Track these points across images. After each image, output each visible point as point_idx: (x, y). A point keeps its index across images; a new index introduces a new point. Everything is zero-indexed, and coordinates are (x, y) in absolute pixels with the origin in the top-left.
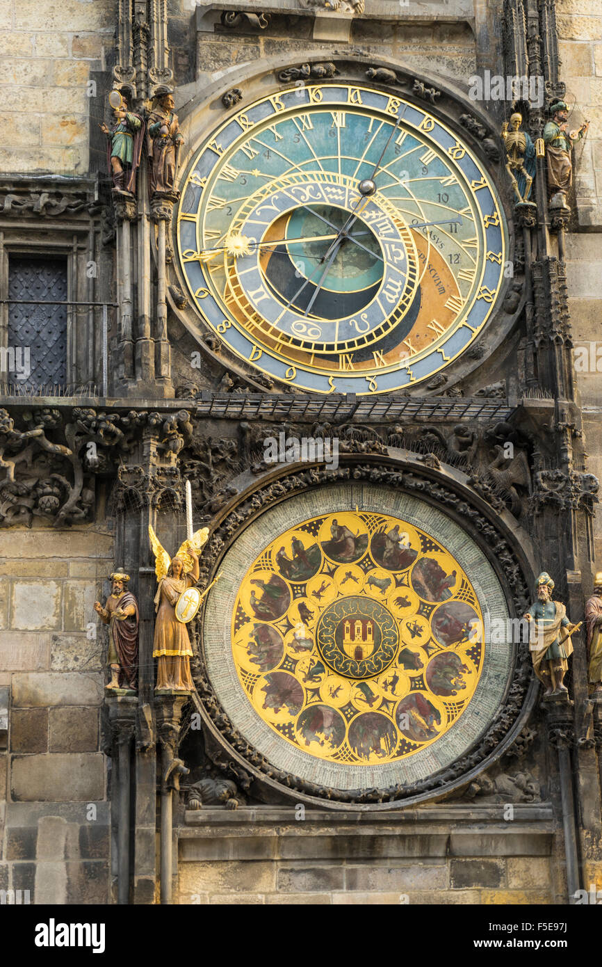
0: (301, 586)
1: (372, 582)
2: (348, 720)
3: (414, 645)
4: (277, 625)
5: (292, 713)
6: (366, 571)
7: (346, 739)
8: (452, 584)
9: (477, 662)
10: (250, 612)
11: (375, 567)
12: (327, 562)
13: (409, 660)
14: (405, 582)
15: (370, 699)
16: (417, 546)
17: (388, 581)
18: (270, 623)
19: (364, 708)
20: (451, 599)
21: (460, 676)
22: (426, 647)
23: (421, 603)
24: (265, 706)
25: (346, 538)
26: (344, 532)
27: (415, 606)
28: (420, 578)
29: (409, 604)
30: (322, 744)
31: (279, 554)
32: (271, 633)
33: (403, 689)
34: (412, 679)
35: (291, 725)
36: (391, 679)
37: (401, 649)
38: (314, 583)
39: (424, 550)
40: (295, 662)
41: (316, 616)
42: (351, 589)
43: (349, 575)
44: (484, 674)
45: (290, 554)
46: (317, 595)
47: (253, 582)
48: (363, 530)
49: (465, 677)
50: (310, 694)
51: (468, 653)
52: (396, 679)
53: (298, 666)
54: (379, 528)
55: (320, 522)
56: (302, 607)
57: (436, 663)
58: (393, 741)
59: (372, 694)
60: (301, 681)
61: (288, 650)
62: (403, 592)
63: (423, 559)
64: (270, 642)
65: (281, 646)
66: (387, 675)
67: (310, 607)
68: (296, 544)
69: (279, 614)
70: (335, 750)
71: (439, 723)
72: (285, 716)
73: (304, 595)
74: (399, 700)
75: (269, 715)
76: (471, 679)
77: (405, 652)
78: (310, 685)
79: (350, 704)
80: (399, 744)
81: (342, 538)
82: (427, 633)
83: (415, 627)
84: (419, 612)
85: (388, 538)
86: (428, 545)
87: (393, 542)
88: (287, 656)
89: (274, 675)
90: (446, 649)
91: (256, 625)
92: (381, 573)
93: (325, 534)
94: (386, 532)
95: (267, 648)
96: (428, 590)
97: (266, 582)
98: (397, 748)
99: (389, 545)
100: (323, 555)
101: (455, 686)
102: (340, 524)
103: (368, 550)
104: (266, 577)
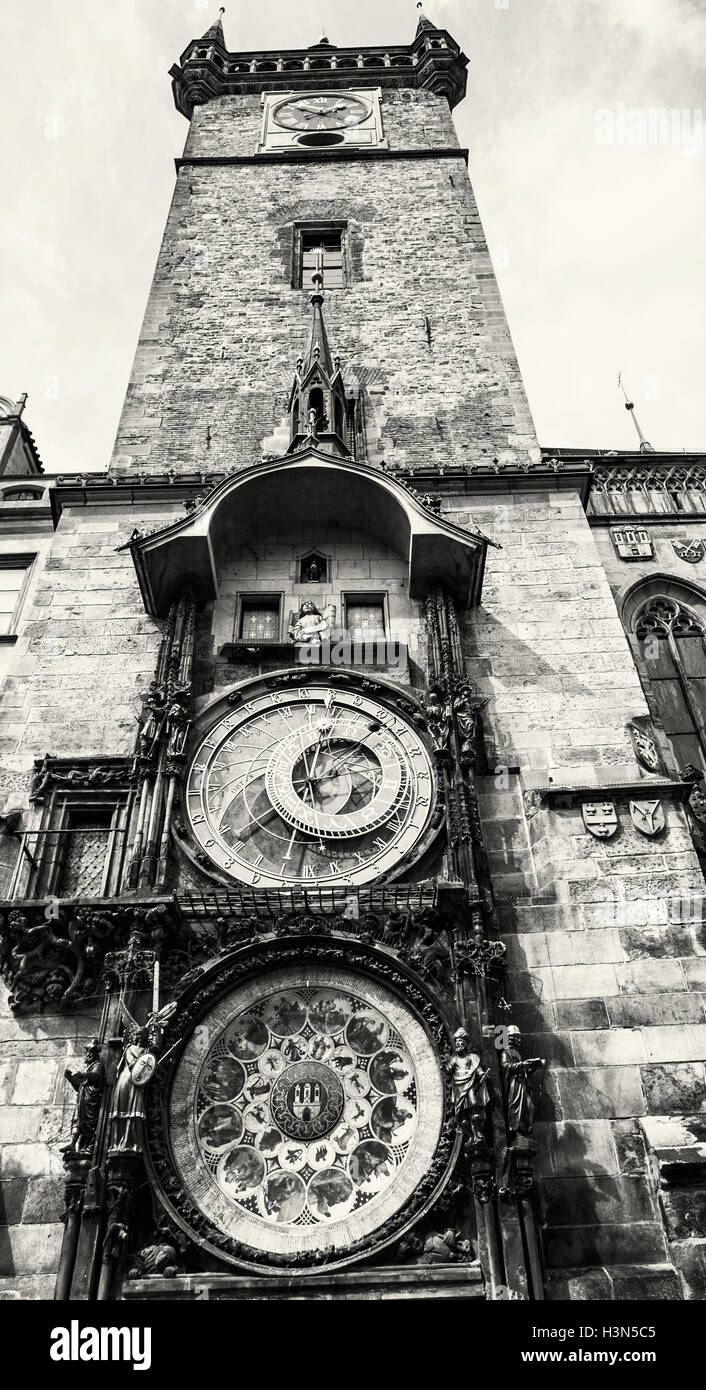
0: (366, 1067)
1: (349, 1132)
3: (282, 1149)
5: (270, 1021)
6: (360, 1130)
9: (242, 1203)
10: (360, 1014)
11: (361, 1140)
13: (270, 1140)
15: (254, 1090)
16: (366, 1188)
17: (343, 1148)
18: (345, 1028)
22: (275, 1160)
24: (283, 1000)
25: (393, 1121)
26: (399, 1121)
27: (314, 1165)
28: (336, 1180)
29: (317, 1160)
30: (236, 1034)
31: (396, 1056)
32: (337, 1027)
34: (254, 1135)
35: (261, 1015)
36: (262, 1116)
37: (282, 1136)
41: (337, 1071)
42: (350, 1111)
43: (361, 1113)
44: (229, 1204)
45: (395, 1065)
46: (354, 1079)
48: (396, 1141)
50: (278, 1041)
51: (254, 1198)
52: (261, 1120)
53: (303, 1040)
54: (394, 1157)
55: (414, 1102)
56: (348, 1061)
57: (258, 1164)
59: (258, 1094)
60: (291, 1037)
61: (318, 1036)
62: (330, 1157)
63: (352, 1188)
64: (330, 1024)
65: (324, 1032)
66: (266, 1114)
67: (347, 1068)
68: (403, 1074)
69: (351, 1039)
70: (227, 1043)
72: (270, 1013)
73: (358, 1067)
75: (276, 1001)
77: (278, 1140)
78: (285, 1044)
79: (257, 1071)
81: (395, 1118)
83: (296, 1158)
84: (307, 1167)
85: (381, 1162)
86: (362, 1198)
87: (376, 1165)
88: (315, 1033)
89: (304, 1016)
90: (266, 1178)
91: (347, 1016)
93: (402, 1104)
94: (387, 1162)
95: (327, 1020)
96: (323, 1182)
99: (374, 1161)
102: (407, 1120)
104: (383, 1038)
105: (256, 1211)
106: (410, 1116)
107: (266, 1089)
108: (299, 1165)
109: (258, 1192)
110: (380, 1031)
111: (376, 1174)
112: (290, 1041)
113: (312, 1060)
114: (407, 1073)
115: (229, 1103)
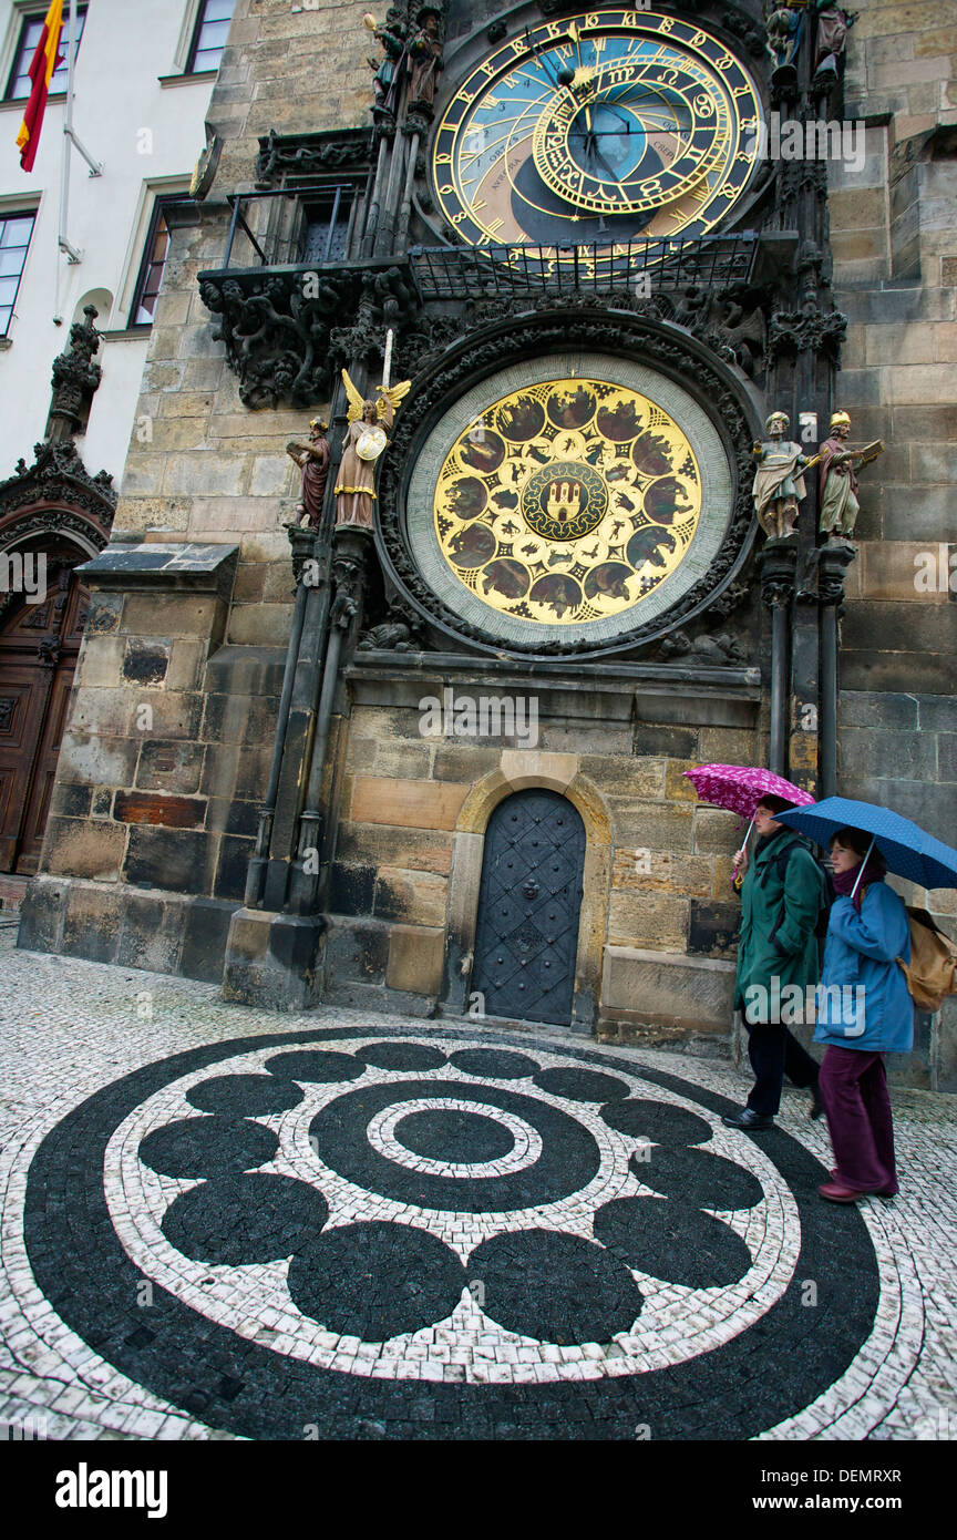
0: (639, 526)
1: (568, 557)
2: (548, 425)
3: (507, 514)
4: (649, 481)
5: (604, 409)
6: (578, 565)
7: (545, 407)
8: (486, 583)
9: (440, 518)
11: (571, 572)
12: (621, 558)
13: (507, 500)
14: (534, 569)
15: (534, 452)
16: (533, 607)
18: (657, 478)
19: (537, 441)
20: (482, 568)
21: (453, 500)
22: (494, 517)
23: (511, 555)
24: (633, 402)
25: (610, 588)
27: (517, 550)
28: (520, 578)
29: (523, 550)
30: (566, 393)
31: (674, 544)
32: (653, 470)
33: (504, 472)
34: (499, 483)
35: (602, 397)
36: (519, 476)
37: (518, 506)
38: (627, 533)
39: (524, 604)
40: (618, 455)
41: (612, 505)
42: (586, 543)
43: (593, 555)
44: (431, 510)
45: (663, 550)
46: (619, 525)
47: (691, 507)
48: (595, 603)
49: (448, 502)
50: (593, 433)
51: (451, 524)
52: (515, 478)
53: (614, 452)
54: (579, 611)
55: (643, 592)
58: (500, 421)
59: (534, 457)
60: (606, 440)
61: (629, 462)
62: (535, 558)
64: (650, 462)
65: (637, 464)
66: (524, 479)
67: (623, 510)
70: (552, 393)
71: (462, 453)
72: (610, 403)
73: (632, 519)
74: (506, 460)
75: (626, 396)
76: (442, 501)
77: (512, 506)
78: (596, 441)
79: (551, 439)
80: (494, 421)
81: (614, 587)
82: (497, 530)
83: (510, 532)
84: (510, 546)
86: (522, 610)
88: (629, 457)
89: (636, 434)
90: (475, 521)
91: (671, 470)
92: (562, 568)
95: (650, 455)
97: (676, 514)
98: (494, 417)
99: (562, 596)
100: (627, 564)
101: (455, 490)
103: (582, 585)
105: (443, 534)
106: (627, 598)
107: (543, 459)
108: (506, 538)
109: (459, 525)
110: (683, 510)
111: (552, 607)
112: (603, 443)
113: (603, 475)
114: (664, 566)
115: (505, 440)
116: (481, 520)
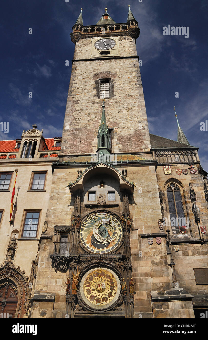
0: (111, 286)
1: (104, 294)
2: (94, 278)
3: (94, 292)
4: (109, 280)
5: (100, 273)
6: (106, 295)
7: (93, 276)
8: (96, 302)
9: (86, 296)
10: (113, 278)
12: (110, 291)
13: (93, 290)
14: (101, 298)
15: (94, 282)
16: (103, 303)
19: (94, 280)
20: (95, 300)
22: (93, 293)
27: (98, 296)
28: (100, 300)
33: (91, 286)
34: (91, 288)
37: (95, 290)
38: (110, 288)
42: (105, 291)
43: (107, 292)
45: (115, 288)
48: (110, 299)
49: (86, 293)
52: (93, 286)
53: (103, 278)
54: (109, 301)
55: (115, 295)
56: (108, 284)
62: (100, 296)
63: (101, 302)
65: (107, 278)
70: (93, 273)
71: (85, 286)
73: (109, 286)
74: (91, 284)
75: (102, 270)
78: (101, 277)
80: (87, 280)
81: (111, 296)
83: (96, 294)
88: (105, 278)
89: (105, 275)
91: (111, 278)
92: (104, 296)
93: (113, 294)
96: (98, 299)
97: (114, 283)
99: (106, 300)
101: (86, 291)
103: (107, 297)
107: (96, 282)
109: (89, 296)
113: (103, 281)
116: (92, 294)
